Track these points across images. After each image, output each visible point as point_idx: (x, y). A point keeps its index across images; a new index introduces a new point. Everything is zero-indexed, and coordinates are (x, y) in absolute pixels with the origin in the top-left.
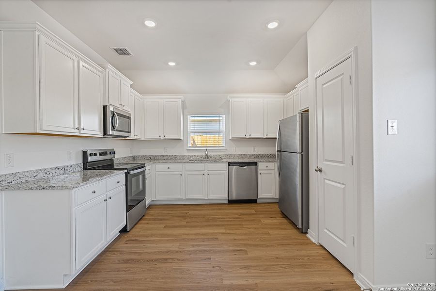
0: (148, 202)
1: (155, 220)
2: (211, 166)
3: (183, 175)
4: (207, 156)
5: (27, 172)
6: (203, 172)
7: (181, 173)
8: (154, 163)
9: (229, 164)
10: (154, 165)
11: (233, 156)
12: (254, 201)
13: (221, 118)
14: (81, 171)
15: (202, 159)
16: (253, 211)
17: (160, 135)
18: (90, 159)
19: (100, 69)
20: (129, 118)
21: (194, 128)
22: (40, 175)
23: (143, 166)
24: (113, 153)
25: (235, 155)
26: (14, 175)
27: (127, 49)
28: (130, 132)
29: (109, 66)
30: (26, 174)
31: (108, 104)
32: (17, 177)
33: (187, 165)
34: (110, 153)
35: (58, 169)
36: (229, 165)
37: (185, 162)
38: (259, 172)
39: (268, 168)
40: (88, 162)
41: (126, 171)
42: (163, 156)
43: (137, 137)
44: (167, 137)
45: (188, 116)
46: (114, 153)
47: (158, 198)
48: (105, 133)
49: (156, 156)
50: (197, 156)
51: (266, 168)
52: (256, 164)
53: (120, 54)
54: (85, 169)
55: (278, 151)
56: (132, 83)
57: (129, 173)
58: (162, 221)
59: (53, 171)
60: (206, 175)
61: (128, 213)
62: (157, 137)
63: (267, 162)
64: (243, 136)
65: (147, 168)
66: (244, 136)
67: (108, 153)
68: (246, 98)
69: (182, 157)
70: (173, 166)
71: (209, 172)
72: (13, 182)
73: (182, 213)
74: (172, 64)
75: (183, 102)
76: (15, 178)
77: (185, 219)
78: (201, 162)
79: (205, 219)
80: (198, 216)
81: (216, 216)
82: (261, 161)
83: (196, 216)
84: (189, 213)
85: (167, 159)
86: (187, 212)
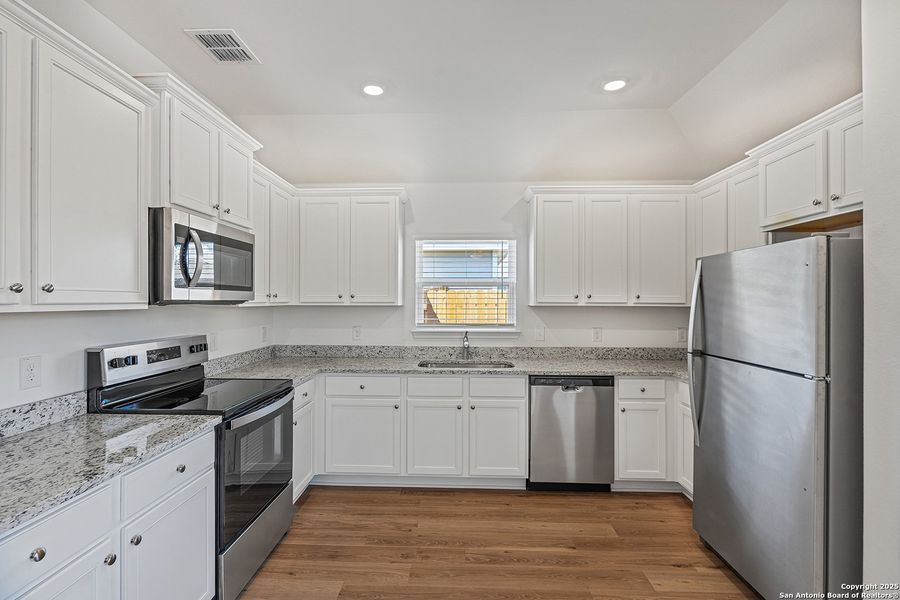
0: (298, 488)
1: (313, 557)
2: (481, 385)
3: (402, 407)
4: (467, 352)
6: (458, 402)
7: (395, 401)
8: (321, 371)
9: (534, 380)
10: (321, 378)
11: (538, 352)
12: (603, 489)
13: (506, 247)
14: (77, 418)
15: (453, 358)
16: (609, 530)
17: (341, 293)
18: (112, 377)
19: (139, 87)
20: (249, 248)
21: (432, 275)
23: (286, 389)
24: (200, 347)
25: (542, 349)
27: (238, 37)
28: (250, 289)
29: (169, 82)
31: (166, 204)
33: (413, 380)
34: (191, 350)
36: (531, 383)
37: (406, 372)
38: (619, 404)
39: (645, 395)
40: (102, 388)
41: (218, 420)
42: (350, 348)
43: (277, 300)
44: (359, 300)
45: (418, 243)
46: (205, 347)
47: (332, 468)
48: (156, 295)
49: (330, 348)
50: (441, 349)
51: (641, 395)
52: (607, 381)
53: (221, 57)
54: (93, 409)
55: (695, 353)
56: (258, 146)
57: (228, 426)
60: (466, 408)
61: (221, 557)
62: (331, 299)
63: (642, 375)
64: (568, 300)
65: (298, 392)
66: (573, 300)
67: (184, 351)
68: (580, 193)
69: (400, 353)
70: (375, 383)
71: (474, 402)
73: (399, 527)
74: (374, 90)
75: (403, 203)
77: (405, 556)
78: (453, 373)
79: (467, 559)
80: (446, 544)
81: (498, 548)
82: (624, 374)
83: (439, 543)
84: (416, 525)
85: (359, 357)
86: (413, 521)
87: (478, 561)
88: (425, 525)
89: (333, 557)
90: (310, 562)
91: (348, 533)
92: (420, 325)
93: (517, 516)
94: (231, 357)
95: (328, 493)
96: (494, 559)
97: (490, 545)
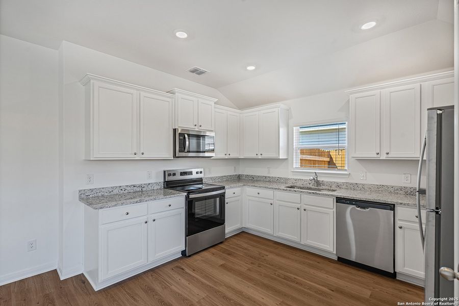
0: (231, 228)
1: (223, 252)
3: (274, 205)
4: (316, 183)
5: (103, 188)
6: (298, 206)
7: (272, 202)
8: (244, 185)
15: (310, 185)
17: (256, 153)
22: (116, 191)
25: (364, 185)
26: (92, 190)
30: (103, 190)
31: (177, 127)
32: (94, 191)
34: (197, 173)
35: (134, 186)
37: (276, 189)
41: (185, 194)
42: (266, 177)
45: (295, 128)
46: (202, 172)
48: (175, 156)
50: (305, 181)
52: (392, 207)
56: (216, 100)
57: (188, 197)
58: (229, 257)
59: (129, 188)
60: (301, 209)
61: (187, 237)
62: (253, 156)
64: (373, 155)
65: (229, 191)
66: (376, 156)
67: (194, 173)
70: (264, 192)
71: (306, 207)
72: (91, 196)
73: (260, 254)
74: (251, 68)
76: (93, 193)
77: (252, 263)
78: (295, 191)
79: (275, 274)
80: (272, 265)
81: (292, 275)
82: (401, 204)
83: (270, 264)
84: (267, 256)
85: (269, 181)
86: (267, 254)
87: (279, 276)
88: (271, 256)
89: (229, 254)
90: (221, 253)
91: (241, 249)
92: (297, 168)
93: (318, 269)
94: (217, 177)
95: (246, 235)
96: (286, 278)
97: (291, 273)
